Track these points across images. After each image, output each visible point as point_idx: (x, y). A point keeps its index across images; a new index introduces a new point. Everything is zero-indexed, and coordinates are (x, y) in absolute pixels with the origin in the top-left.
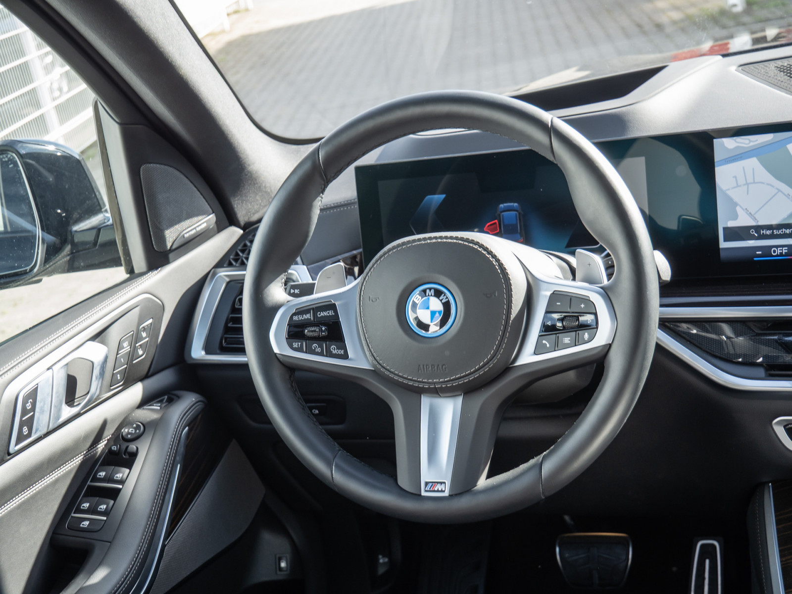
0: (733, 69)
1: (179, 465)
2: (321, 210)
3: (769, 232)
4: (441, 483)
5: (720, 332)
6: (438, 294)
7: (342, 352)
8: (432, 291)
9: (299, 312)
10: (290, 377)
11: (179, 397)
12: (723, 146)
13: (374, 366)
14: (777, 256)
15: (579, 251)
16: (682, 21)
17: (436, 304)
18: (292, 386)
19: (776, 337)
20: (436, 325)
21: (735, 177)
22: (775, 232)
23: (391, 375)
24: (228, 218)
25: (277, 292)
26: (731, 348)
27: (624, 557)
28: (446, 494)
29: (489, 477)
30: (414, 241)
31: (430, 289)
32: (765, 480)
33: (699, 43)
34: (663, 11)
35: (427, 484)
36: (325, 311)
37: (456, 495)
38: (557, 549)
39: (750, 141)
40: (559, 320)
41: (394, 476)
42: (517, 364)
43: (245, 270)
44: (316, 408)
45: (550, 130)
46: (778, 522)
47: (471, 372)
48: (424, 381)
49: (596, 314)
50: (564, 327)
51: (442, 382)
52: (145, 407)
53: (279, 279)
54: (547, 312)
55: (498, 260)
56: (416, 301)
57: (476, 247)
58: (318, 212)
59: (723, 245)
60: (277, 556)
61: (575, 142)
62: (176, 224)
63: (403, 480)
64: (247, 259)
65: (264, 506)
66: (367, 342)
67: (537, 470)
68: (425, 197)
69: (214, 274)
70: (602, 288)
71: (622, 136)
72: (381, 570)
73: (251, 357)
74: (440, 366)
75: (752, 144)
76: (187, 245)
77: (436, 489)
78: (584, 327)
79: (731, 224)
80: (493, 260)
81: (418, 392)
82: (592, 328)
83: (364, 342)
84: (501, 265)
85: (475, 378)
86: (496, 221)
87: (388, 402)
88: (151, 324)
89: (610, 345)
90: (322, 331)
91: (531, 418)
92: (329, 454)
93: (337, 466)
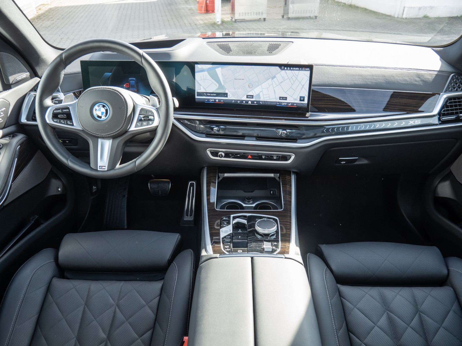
0: (205, 43)
1: (16, 159)
2: (64, 75)
3: (209, 95)
4: (104, 166)
5: (196, 123)
6: (104, 106)
7: (72, 123)
8: (102, 105)
9: (56, 109)
10: (54, 131)
11: (16, 135)
12: (198, 67)
13: (83, 129)
14: (211, 102)
15: (150, 96)
16: (203, 24)
17: (103, 110)
18: (54, 134)
19: (209, 126)
20: (104, 116)
21: (201, 77)
22: (211, 95)
23: (88, 132)
24: (34, 74)
25: (48, 102)
26: (198, 128)
27: (168, 186)
28: (106, 170)
29: (120, 164)
30: (96, 88)
31: (101, 105)
32: (204, 166)
33: (196, 33)
34: (198, 20)
35: (100, 166)
36: (66, 109)
37: (109, 170)
38: (149, 184)
39: (206, 66)
40: (143, 117)
41: (89, 163)
42: (130, 130)
43: (36, 93)
44: (67, 140)
45: (141, 56)
46: (207, 178)
47: (115, 132)
48: (99, 134)
49: (154, 116)
50: (144, 120)
51: (105, 135)
52: (3, 139)
53: (49, 97)
54: (139, 115)
55: (124, 97)
56: (96, 108)
57: (117, 92)
58: (63, 76)
59: (196, 97)
60: (57, 187)
61: (149, 61)
62: (13, 75)
63: (92, 165)
64: (37, 89)
65: (51, 171)
66: (80, 121)
67: (135, 163)
68: (105, 73)
69: (29, 94)
70: (156, 108)
71: (170, 60)
72: (94, 191)
73: (39, 122)
74: (104, 130)
75: (206, 67)
76: (18, 83)
77: (103, 168)
78: (150, 120)
79: (199, 91)
80: (122, 97)
81: (98, 137)
82: (152, 120)
83: (79, 121)
84: (125, 99)
85: (116, 134)
86: (128, 83)
87: (87, 140)
88: (5, 110)
89: (158, 126)
90: (65, 116)
91: (139, 146)
92: (67, 156)
93: (70, 160)
